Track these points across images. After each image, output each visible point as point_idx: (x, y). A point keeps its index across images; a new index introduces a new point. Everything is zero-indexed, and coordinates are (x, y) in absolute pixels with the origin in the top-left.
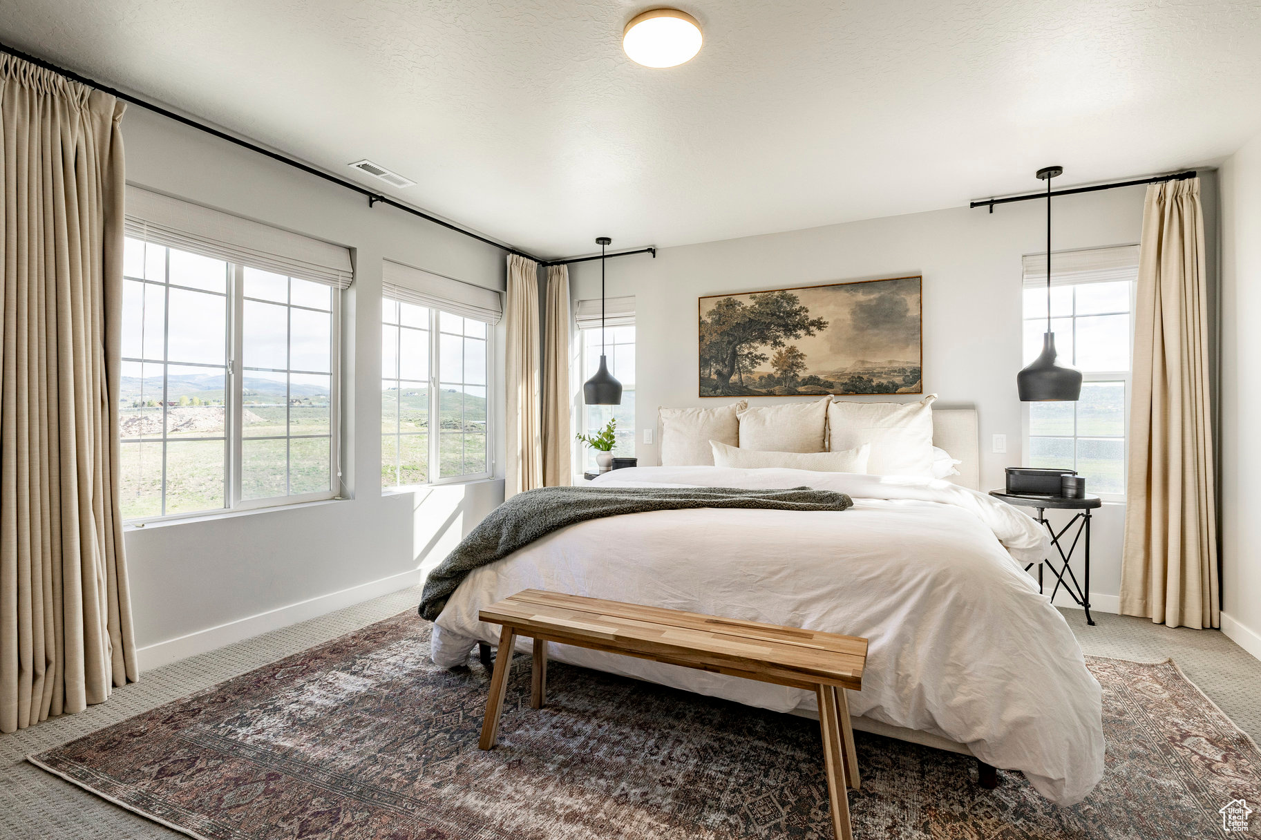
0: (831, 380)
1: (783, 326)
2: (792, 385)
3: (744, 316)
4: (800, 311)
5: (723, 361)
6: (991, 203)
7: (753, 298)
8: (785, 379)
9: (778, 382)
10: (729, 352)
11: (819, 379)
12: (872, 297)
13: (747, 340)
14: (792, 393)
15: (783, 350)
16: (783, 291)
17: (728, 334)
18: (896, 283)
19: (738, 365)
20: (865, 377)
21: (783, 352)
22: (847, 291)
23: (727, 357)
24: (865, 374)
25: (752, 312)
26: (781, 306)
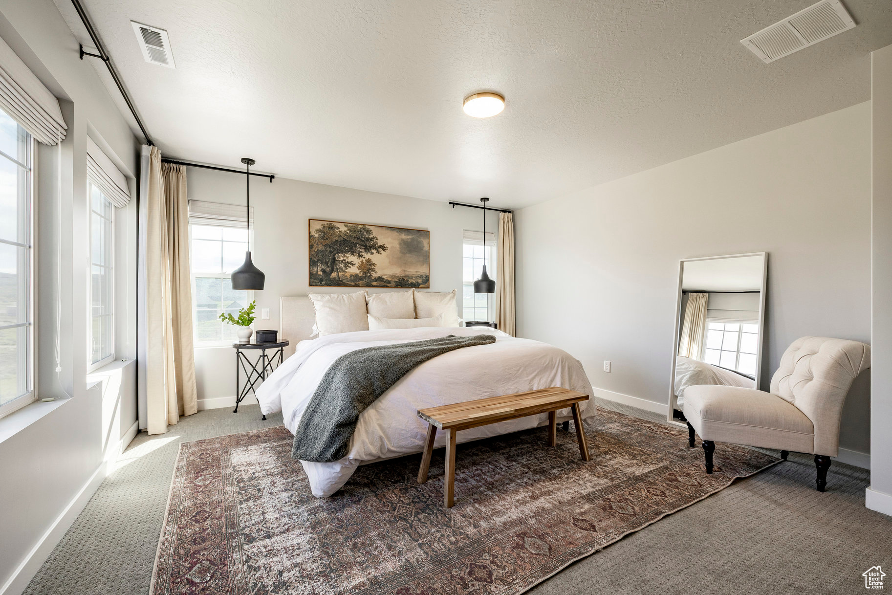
0: (389, 279)
1: (364, 246)
2: (369, 281)
3: (341, 236)
4: (373, 239)
5: (327, 263)
6: (454, 204)
7: (347, 226)
8: (365, 277)
9: (361, 279)
10: (330, 258)
11: (383, 278)
12: (409, 237)
13: (342, 252)
14: (369, 285)
15: (364, 260)
16: (364, 225)
17: (330, 247)
18: (419, 232)
19: (336, 267)
20: (406, 279)
21: (364, 261)
22: (397, 232)
23: (329, 261)
24: (405, 277)
25: (346, 235)
26: (362, 234)
